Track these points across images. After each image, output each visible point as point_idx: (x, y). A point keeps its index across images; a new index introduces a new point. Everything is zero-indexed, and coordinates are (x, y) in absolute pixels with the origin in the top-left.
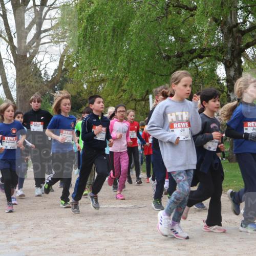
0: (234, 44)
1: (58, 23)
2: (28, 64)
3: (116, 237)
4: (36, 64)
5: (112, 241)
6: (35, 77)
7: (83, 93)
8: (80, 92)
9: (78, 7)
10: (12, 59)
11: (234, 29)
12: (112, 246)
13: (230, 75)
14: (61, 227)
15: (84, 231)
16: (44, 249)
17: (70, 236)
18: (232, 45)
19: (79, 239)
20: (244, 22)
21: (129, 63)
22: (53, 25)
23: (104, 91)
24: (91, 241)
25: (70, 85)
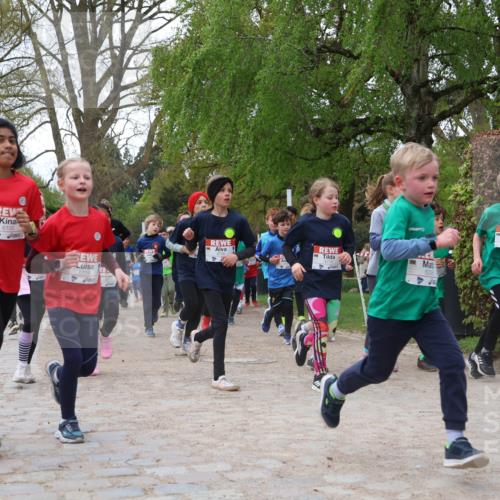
0: (421, 113)
1: (147, 75)
2: (99, 138)
3: (229, 407)
4: (112, 139)
5: (223, 413)
6: (110, 158)
7: (183, 185)
8: (179, 183)
9: (179, 51)
10: (75, 131)
11: (422, 90)
12: (223, 420)
14: (146, 390)
15: (182, 397)
16: (119, 422)
17: (160, 404)
18: (418, 115)
19: (172, 409)
20: (438, 79)
21: (256, 139)
22: (140, 78)
24: (191, 412)
25: (163, 173)
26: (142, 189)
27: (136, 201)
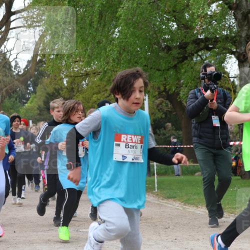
4: (5, 53)
6: (4, 69)
7: (62, 91)
8: (59, 89)
13: (243, 72)
18: (247, 35)
22: (27, 5)
23: (88, 88)
25: (46, 80)
26: (29, 94)
27: (24, 103)
